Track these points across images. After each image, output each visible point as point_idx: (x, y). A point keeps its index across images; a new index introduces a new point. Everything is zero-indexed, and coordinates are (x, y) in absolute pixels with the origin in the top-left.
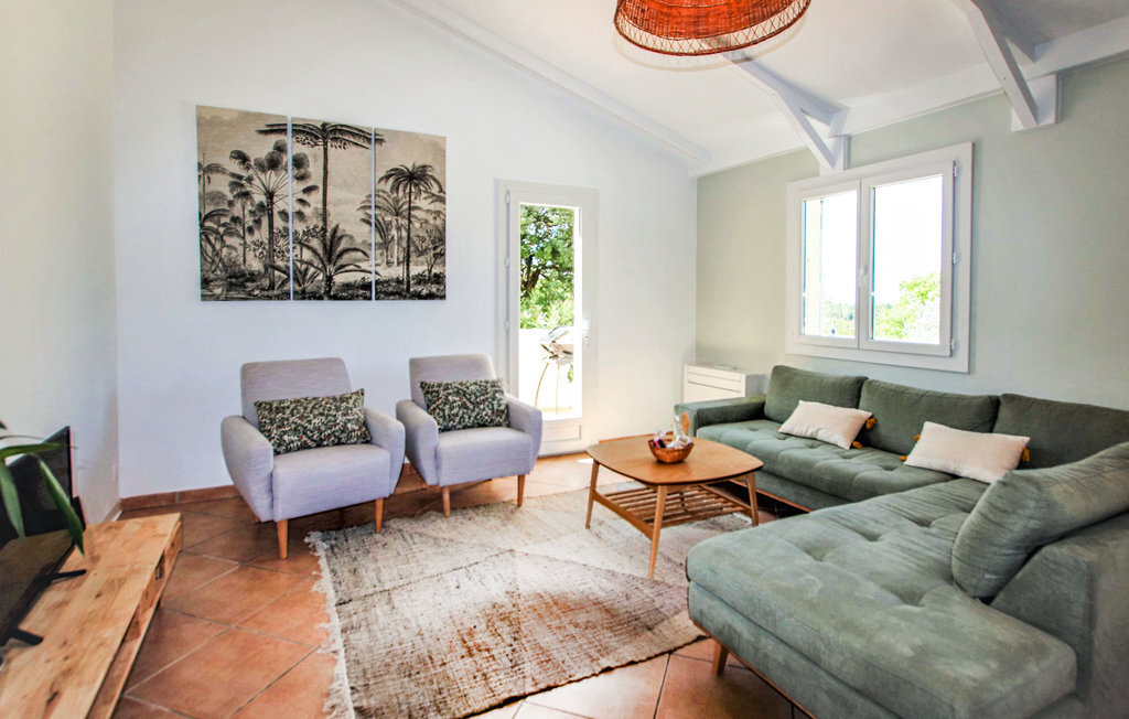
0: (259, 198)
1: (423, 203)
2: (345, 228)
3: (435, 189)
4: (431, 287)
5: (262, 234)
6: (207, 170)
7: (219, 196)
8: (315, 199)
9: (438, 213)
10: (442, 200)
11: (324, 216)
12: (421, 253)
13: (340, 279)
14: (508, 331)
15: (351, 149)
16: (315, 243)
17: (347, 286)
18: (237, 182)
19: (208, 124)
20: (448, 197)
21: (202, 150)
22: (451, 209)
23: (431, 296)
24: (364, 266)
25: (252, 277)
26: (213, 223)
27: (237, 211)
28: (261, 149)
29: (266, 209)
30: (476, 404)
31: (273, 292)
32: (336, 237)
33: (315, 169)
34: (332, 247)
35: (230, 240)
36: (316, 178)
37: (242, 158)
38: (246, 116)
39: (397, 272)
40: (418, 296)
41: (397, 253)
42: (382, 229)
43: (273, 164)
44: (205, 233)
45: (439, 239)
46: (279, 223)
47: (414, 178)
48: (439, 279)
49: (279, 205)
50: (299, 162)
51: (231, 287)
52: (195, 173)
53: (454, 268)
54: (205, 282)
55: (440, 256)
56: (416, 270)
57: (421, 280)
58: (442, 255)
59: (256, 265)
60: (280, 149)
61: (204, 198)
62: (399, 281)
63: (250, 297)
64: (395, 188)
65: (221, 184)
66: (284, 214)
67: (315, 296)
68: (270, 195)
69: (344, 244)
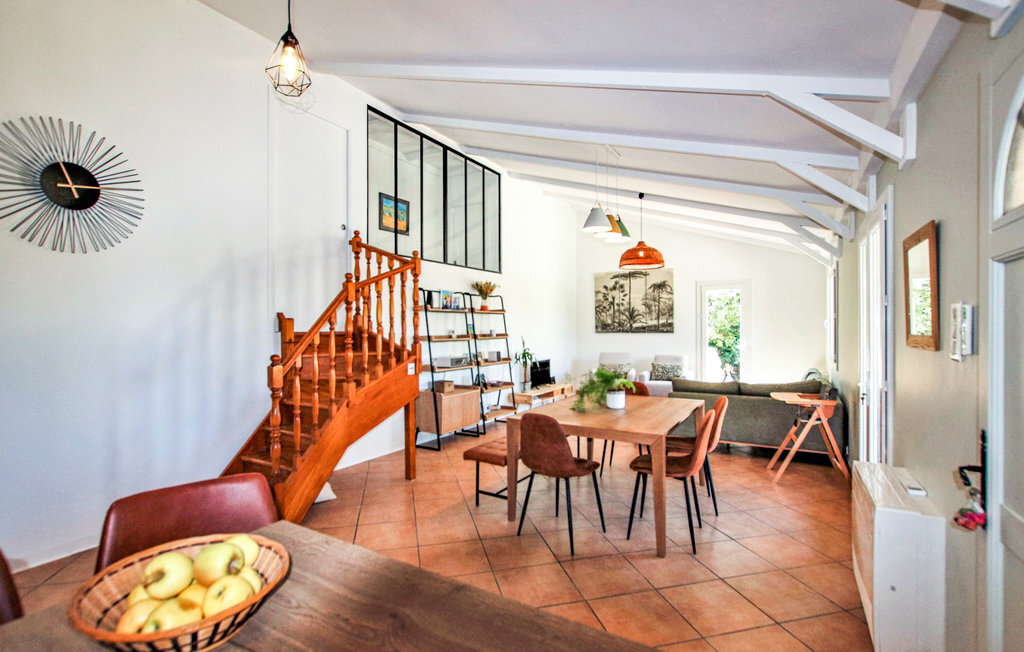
0: (611, 300)
1: (664, 295)
2: (636, 307)
3: (669, 290)
4: (668, 328)
5: (611, 312)
6: (597, 292)
7: (600, 301)
8: (627, 298)
9: (670, 299)
10: (672, 294)
11: (630, 304)
12: (663, 315)
13: (635, 325)
14: (701, 347)
15: (639, 279)
16: (627, 313)
17: (637, 328)
18: (605, 296)
19: (597, 278)
20: (674, 292)
21: (596, 286)
22: (676, 297)
23: (667, 332)
24: (643, 320)
25: (609, 325)
26: (599, 309)
27: (605, 305)
28: (611, 284)
29: (612, 303)
30: (668, 372)
31: (614, 331)
32: (633, 311)
33: (627, 288)
34: (632, 315)
35: (603, 314)
36: (627, 292)
37: (606, 287)
38: (607, 274)
39: (655, 322)
40: (663, 332)
41: (654, 315)
42: (648, 306)
43: (614, 288)
44: (597, 312)
45: (671, 309)
46: (616, 307)
47: (661, 286)
48: (671, 325)
49: (616, 301)
50: (622, 286)
51: (603, 328)
52: (594, 294)
53: (676, 321)
54: (597, 327)
55: (671, 315)
56: (662, 321)
57: (663, 325)
58: (672, 315)
59: (609, 322)
60: (616, 283)
61: (597, 301)
62: (655, 326)
63: (608, 332)
64: (654, 291)
65: (601, 297)
66: (618, 305)
67: (627, 331)
68: (613, 298)
69: (636, 313)
